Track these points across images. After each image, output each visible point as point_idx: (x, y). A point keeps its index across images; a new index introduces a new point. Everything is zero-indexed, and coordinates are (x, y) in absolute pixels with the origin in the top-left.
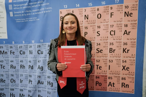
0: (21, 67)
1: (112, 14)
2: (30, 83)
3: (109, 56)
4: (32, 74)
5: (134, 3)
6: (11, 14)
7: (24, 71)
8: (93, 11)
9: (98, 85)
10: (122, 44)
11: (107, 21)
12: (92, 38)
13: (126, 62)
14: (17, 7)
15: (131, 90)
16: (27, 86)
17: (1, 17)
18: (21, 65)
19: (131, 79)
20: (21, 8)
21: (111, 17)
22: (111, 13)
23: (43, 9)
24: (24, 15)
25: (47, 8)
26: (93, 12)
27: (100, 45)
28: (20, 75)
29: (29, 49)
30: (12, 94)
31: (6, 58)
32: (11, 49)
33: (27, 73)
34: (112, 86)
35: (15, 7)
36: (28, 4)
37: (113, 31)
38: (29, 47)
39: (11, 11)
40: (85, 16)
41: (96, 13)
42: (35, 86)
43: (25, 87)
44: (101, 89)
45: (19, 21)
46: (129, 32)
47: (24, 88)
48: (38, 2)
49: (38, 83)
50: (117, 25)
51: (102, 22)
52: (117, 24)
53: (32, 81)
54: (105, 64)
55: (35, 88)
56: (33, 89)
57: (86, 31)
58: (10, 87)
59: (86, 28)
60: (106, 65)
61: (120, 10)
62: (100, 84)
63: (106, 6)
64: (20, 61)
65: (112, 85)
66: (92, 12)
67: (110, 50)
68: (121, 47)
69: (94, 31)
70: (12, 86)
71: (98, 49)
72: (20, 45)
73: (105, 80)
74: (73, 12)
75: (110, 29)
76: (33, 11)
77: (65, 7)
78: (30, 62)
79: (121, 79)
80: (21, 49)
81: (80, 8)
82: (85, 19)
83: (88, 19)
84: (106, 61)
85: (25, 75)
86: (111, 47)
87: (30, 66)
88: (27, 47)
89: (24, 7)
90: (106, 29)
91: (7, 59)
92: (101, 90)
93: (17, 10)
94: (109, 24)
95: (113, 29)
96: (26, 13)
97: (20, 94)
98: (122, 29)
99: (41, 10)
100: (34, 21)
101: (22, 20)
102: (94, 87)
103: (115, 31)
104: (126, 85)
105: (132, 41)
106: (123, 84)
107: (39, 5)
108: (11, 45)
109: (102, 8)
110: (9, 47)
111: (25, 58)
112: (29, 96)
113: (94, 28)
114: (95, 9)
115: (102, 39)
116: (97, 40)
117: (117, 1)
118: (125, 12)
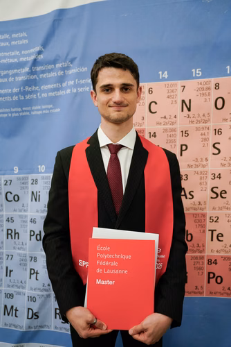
0: (9, 236)
2: (34, 276)
4: (37, 254)
7: (17, 247)
8: (202, 89)
9: (213, 281)
12: (199, 160)
16: (24, 285)
18: (8, 230)
23: (71, 83)
24: (19, 98)
25: (83, 82)
26: (204, 91)
27: (220, 177)
28: (4, 255)
29: (31, 188)
33: (24, 250)
36: (31, 69)
38: (30, 182)
40: (183, 101)
41: (212, 94)
42: (46, 285)
43: (19, 288)
44: (222, 292)
45: (6, 115)
47: (16, 289)
48: (58, 65)
51: (226, 120)
53: (37, 273)
55: (46, 290)
56: (40, 293)
57: (185, 141)
59: (185, 133)
62: (219, 280)
64: (5, 219)
66: (201, 92)
69: (206, 143)
71: (214, 190)
72: (8, 177)
74: (150, 90)
76: (44, 87)
78: (33, 221)
80: (9, 188)
81: (170, 82)
82: (182, 111)
83: (189, 110)
85: (19, 255)
87: (32, 234)
88: (27, 183)
89: (20, 79)
92: (222, 294)
96: (25, 93)
97: (6, 306)
99: (64, 85)
100: (45, 114)
101: (12, 112)
102: (202, 288)
107: (61, 73)
111: (20, 211)
112: (30, 311)
113: (206, 134)
114: (208, 86)
115: (225, 162)
116: (214, 164)
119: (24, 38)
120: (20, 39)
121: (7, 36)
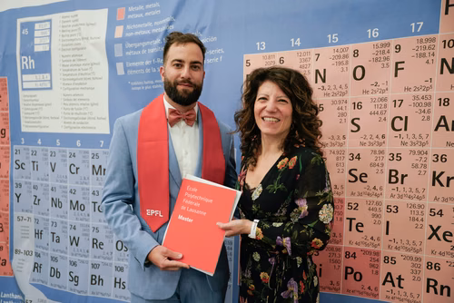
1: (399, 66)
3: (387, 195)
6: (120, 66)
8: (339, 57)
9: (351, 277)
10: (431, 158)
11: (384, 87)
12: (336, 137)
13: (441, 215)
14: (133, 49)
17: (96, 76)
21: (396, 76)
22: (397, 64)
24: (151, 71)
25: (211, 52)
26: (340, 59)
27: (359, 158)
30: (118, 281)
34: (394, 286)
35: (128, 50)
37: (401, 119)
39: (119, 60)
40: (317, 71)
41: (350, 63)
44: (361, 290)
45: (139, 88)
50: (415, 101)
51: (367, 92)
52: (416, 97)
54: (374, 215)
58: (115, 262)
60: (378, 219)
61: (427, 55)
62: (359, 277)
63: (379, 42)
65: (396, 282)
66: (338, 60)
67: (390, 176)
68: (425, 166)
69: (343, 118)
70: (119, 260)
71: (353, 172)
73: (373, 266)
74: (281, 60)
75: (392, 112)
77: (261, 46)
79: (424, 265)
81: (302, 51)
82: (316, 82)
83: (324, 81)
84: (378, 207)
86: (395, 165)
89: (152, 51)
90: (379, 110)
92: (361, 293)
93: (134, 59)
94: (390, 96)
95: (402, 112)
96: (156, 66)
98: (429, 111)
101: (145, 85)
102: (338, 283)
103: (406, 118)
104: (442, 287)
106: (432, 283)
109: (367, 48)
113: (344, 108)
114: (345, 53)
115: (365, 141)
116: (352, 143)
117: (417, 27)
118: (444, 61)
119: (157, 8)
120: (153, 9)
121: (141, 7)
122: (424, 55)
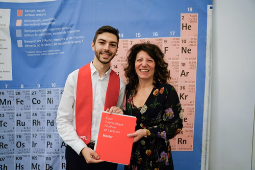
0: (34, 124)
1: (166, 49)
2: (49, 146)
4: (51, 133)
5: (192, 37)
6: (20, 44)
7: (39, 130)
10: (179, 88)
14: (29, 33)
15: (189, 147)
16: (43, 151)
17: (3, 47)
18: (33, 120)
19: (190, 133)
20: (36, 35)
21: (165, 53)
23: (71, 38)
24: (40, 46)
25: (77, 38)
28: (31, 135)
30: (18, 165)
31: (9, 110)
32: (18, 97)
33: (44, 131)
35: (26, 33)
36: (48, 30)
38: (47, 93)
39: (19, 39)
42: (57, 150)
43: (40, 153)
45: (33, 55)
46: (187, 73)
48: (64, 28)
49: (62, 145)
50: (173, 64)
52: (173, 62)
53: (51, 144)
55: (57, 153)
56: (54, 155)
58: (15, 155)
61: (177, 45)
63: (158, 38)
64: (32, 114)
70: (19, 153)
72: (34, 90)
76: (55, 40)
78: (49, 115)
80: (34, 96)
81: (124, 40)
85: (41, 134)
87: (48, 122)
88: (45, 93)
89: (42, 35)
91: (11, 111)
93: (29, 38)
96: (44, 43)
97: (33, 164)
98: (178, 68)
99: (67, 39)
100: (56, 54)
101: (36, 53)
103: (170, 71)
105: (191, 84)
106: (180, 140)
107: (65, 33)
108: (18, 91)
110: (15, 94)
111: (41, 109)
112: (48, 166)
114: (144, 42)
117: (173, 33)
118: (183, 48)
120: (42, 13)
121: (34, 11)
122: (175, 45)
